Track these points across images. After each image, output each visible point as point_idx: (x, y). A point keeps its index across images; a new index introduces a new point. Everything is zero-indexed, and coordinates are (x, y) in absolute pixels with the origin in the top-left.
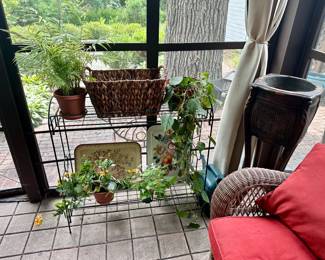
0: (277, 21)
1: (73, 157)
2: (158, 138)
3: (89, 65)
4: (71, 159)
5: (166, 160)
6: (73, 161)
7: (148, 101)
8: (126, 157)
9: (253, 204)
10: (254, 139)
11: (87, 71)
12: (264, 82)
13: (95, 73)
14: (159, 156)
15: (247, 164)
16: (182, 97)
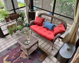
0: (29, 4)
12: (29, 11)
15: (31, 21)
16: (21, 15)
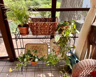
1: (25, 47)
2: (55, 43)
3: (30, 16)
4: (24, 48)
5: (57, 51)
6: (25, 49)
7: (50, 30)
8: (43, 49)
9: (89, 73)
10: (91, 46)
11: (30, 18)
13: (33, 19)
14: (54, 50)
16: (64, 29)
